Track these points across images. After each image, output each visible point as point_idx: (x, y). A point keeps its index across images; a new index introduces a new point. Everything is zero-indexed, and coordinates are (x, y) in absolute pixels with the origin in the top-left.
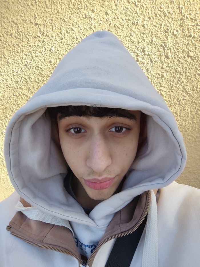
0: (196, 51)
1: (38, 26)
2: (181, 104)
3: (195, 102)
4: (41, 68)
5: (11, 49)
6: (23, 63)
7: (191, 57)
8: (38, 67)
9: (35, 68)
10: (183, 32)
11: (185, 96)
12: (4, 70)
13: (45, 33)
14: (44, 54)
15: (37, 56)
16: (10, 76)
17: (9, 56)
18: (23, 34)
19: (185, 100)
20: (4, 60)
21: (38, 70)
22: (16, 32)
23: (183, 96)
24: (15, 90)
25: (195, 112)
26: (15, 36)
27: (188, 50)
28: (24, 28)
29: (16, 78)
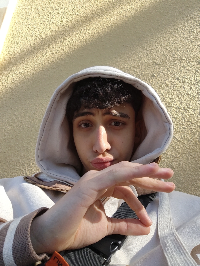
0: (178, 114)
2: (175, 148)
3: (185, 146)
7: (175, 118)
10: (166, 105)
11: (176, 143)
19: (177, 145)
23: (175, 142)
25: (187, 154)
27: (172, 114)
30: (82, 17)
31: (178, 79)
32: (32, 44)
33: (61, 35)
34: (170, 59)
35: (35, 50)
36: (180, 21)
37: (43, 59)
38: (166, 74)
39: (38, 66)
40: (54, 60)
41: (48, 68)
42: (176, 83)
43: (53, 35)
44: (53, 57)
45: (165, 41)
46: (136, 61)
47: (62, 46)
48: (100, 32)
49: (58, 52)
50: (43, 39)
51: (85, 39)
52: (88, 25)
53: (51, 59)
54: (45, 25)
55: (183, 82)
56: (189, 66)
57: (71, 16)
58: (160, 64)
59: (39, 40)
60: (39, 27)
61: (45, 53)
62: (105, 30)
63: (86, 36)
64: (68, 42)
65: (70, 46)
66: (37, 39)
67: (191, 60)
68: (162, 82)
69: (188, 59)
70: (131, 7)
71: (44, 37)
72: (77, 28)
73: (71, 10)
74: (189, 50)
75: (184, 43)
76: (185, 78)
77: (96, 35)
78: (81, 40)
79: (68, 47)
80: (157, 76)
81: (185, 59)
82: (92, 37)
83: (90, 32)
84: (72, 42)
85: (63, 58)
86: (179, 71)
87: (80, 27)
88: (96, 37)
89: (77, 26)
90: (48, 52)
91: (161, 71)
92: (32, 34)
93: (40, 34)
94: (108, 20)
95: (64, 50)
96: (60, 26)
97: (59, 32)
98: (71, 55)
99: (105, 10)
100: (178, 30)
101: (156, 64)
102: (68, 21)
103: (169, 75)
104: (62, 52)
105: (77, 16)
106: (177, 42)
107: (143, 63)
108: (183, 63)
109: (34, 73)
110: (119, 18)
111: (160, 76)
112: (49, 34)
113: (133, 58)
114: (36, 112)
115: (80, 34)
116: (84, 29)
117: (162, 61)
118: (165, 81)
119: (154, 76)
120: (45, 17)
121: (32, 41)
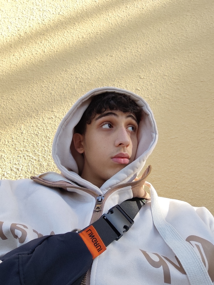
1: (54, 113)
4: (49, 137)
5: (28, 124)
6: (34, 133)
8: (47, 136)
9: (43, 136)
12: (17, 137)
13: (58, 116)
14: (53, 128)
15: (48, 129)
16: (21, 142)
17: (25, 129)
18: (41, 116)
20: (19, 131)
21: (46, 138)
22: (35, 115)
24: (21, 153)
26: (34, 117)
28: (42, 113)
29: (25, 143)
30: (66, 18)
31: (160, 94)
32: (8, 41)
33: (42, 35)
34: (153, 74)
35: (12, 47)
36: (164, 37)
37: (21, 59)
38: (149, 89)
39: (15, 66)
40: (34, 61)
41: (26, 69)
42: (158, 98)
43: (33, 34)
44: (32, 58)
45: (150, 55)
46: (121, 72)
47: (43, 47)
48: (84, 37)
49: (38, 53)
50: (21, 37)
51: (69, 42)
52: (72, 28)
53: (30, 60)
54: (24, 21)
55: (164, 98)
56: (171, 82)
57: (54, 15)
58: (144, 78)
59: (17, 38)
60: (16, 22)
61: (24, 53)
62: (90, 36)
63: (70, 39)
64: (49, 44)
65: (52, 48)
66: (15, 36)
67: (173, 77)
68: (146, 96)
69: (171, 75)
70: (118, 15)
71: (22, 34)
72: (59, 30)
73: (54, 8)
74: (172, 67)
75: (167, 59)
76: (166, 94)
77: (81, 40)
78: (64, 43)
79: (50, 49)
80: (140, 90)
81: (167, 75)
82: (76, 42)
83: (74, 36)
84: (54, 44)
85: (44, 61)
86: (162, 87)
87: (64, 29)
88: (80, 42)
89: (60, 28)
90: (27, 52)
91: (144, 85)
92: (8, 30)
93: (18, 30)
94: (93, 25)
95: (45, 52)
96: (40, 25)
97: (39, 31)
98: (53, 59)
99: (91, 14)
100: (162, 46)
101: (141, 78)
102: (50, 21)
103: (152, 90)
104: (42, 53)
105: (61, 17)
106: (161, 58)
107: (128, 75)
108: (166, 79)
109: (11, 74)
110: (105, 25)
111: (144, 90)
112: (28, 32)
113: (118, 69)
114: (11, 118)
115: (63, 36)
116: (68, 32)
117: (145, 75)
118: (148, 95)
119: (138, 90)
120: (24, 12)
121: (9, 37)
